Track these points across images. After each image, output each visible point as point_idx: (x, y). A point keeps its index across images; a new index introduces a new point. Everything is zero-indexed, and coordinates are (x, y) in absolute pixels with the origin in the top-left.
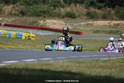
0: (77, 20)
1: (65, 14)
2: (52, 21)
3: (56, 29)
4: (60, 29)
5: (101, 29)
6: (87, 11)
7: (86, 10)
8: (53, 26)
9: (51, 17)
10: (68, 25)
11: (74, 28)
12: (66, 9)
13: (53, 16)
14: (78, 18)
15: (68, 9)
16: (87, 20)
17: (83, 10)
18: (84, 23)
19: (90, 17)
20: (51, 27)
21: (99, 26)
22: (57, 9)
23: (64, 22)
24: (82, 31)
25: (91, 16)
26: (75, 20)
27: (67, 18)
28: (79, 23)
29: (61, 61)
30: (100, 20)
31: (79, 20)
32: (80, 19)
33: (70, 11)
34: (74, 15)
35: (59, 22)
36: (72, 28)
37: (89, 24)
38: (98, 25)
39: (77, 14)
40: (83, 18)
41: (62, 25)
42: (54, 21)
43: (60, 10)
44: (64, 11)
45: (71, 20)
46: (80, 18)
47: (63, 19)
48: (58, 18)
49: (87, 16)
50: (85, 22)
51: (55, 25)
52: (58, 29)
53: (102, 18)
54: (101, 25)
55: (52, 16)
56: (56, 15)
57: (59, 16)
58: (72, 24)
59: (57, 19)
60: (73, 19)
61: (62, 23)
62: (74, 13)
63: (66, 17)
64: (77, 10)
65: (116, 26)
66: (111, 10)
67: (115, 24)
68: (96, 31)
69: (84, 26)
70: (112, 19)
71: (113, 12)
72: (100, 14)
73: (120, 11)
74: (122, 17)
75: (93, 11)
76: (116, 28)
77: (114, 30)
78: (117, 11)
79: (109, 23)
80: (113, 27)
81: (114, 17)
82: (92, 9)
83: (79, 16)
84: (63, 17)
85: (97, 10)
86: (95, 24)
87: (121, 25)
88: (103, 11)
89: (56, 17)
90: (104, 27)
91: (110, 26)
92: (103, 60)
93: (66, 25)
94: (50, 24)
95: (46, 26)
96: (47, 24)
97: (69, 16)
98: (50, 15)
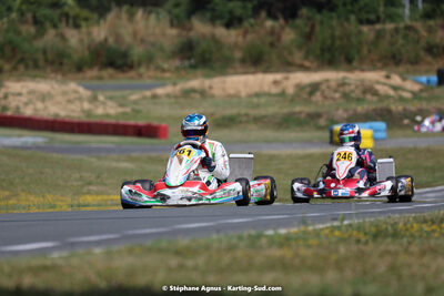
0: (140, 76)
1: (87, 53)
2: (31, 85)
3: (51, 118)
4: (67, 119)
5: (243, 111)
6: (179, 35)
7: (174, 32)
8: (40, 105)
9: (27, 67)
10: (101, 98)
11: (128, 110)
12: (89, 34)
13: (36, 66)
14: (142, 70)
15: (100, 32)
16: (183, 73)
17: (164, 35)
18: (169, 89)
19: (193, 61)
20: (28, 112)
21: (237, 96)
22: (51, 34)
23: (87, 88)
24: (163, 124)
25: (198, 57)
26: (132, 78)
27: (94, 72)
28: (149, 87)
29: (97, 251)
30: (236, 73)
31: (150, 77)
32: (152, 73)
33: (106, 40)
34: (125, 55)
35: (64, 88)
36: (120, 110)
37: (193, 90)
38: (232, 91)
39: (137, 51)
40: (166, 66)
41: (77, 103)
42: (43, 86)
43: (63, 37)
44: (81, 41)
45: (111, 77)
46: (152, 67)
47: (80, 75)
48: (56, 71)
49: (182, 59)
50: (175, 84)
51: (48, 104)
52: (59, 119)
53: (243, 61)
54: (243, 94)
55: (30, 63)
56: (46, 60)
57: (61, 64)
58: (118, 93)
59: (53, 75)
60: (121, 75)
61: (76, 92)
62: (123, 48)
63: (91, 65)
64: (135, 34)
65: (305, 96)
66: (282, 28)
67: (300, 87)
68: (224, 118)
69: (173, 100)
70: (288, 66)
71: (289, 36)
72: (236, 45)
73: (318, 28)
74: (327, 56)
75: (204, 36)
76: (308, 101)
77: (300, 113)
78: (307, 29)
79: (276, 83)
80: (293, 99)
81: (298, 57)
82: (200, 27)
83: (149, 60)
84: (79, 68)
85: (221, 31)
86: (217, 92)
87: (329, 87)
88: (246, 33)
89: (49, 70)
90: (255, 100)
91: (283, 94)
92: (280, 235)
93: (94, 99)
94: (24, 99)
95: (5, 108)
96: (11, 98)
97: (104, 59)
98: (22, 60)
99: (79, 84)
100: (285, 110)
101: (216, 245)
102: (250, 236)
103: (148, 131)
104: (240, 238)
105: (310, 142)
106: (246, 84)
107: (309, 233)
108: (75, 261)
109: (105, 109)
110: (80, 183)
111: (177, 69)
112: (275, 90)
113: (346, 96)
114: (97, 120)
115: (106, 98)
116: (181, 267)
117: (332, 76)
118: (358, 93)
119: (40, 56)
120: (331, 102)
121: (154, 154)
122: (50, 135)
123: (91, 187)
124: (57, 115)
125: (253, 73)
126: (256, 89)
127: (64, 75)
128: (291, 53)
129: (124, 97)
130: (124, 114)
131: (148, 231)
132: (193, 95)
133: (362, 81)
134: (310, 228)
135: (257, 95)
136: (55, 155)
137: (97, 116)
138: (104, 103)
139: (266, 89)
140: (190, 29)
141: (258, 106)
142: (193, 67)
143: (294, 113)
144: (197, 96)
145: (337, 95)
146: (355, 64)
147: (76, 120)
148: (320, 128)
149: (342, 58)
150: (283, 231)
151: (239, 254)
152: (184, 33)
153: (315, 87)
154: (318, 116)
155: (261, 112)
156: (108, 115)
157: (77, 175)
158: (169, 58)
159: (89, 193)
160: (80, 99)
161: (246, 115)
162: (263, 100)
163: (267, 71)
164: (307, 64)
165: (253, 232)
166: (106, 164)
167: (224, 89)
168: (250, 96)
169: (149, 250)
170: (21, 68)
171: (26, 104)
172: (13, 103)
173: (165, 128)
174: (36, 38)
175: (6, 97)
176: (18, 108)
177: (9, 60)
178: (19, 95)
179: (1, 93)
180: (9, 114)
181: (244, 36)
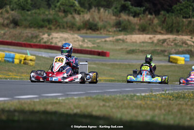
0: (101, 33)
1: (82, 24)
5: (137, 48)
6: (116, 19)
7: (114, 18)
9: (60, 28)
10: (86, 41)
11: (95, 45)
12: (83, 17)
13: (64, 28)
14: (102, 31)
15: (87, 17)
16: (116, 33)
17: (110, 19)
18: (111, 39)
19: (120, 29)
21: (136, 42)
22: (70, 16)
23: (81, 37)
24: (108, 51)
25: (122, 27)
26: (98, 34)
27: (84, 31)
28: (104, 38)
30: (136, 34)
31: (105, 34)
32: (105, 32)
33: (89, 19)
34: (96, 25)
35: (73, 36)
36: (93, 45)
37: (120, 40)
38: (134, 41)
39: (100, 24)
40: (110, 30)
41: (77, 42)
42: (65, 35)
43: (74, 18)
44: (80, 19)
45: (91, 33)
46: (105, 30)
47: (79, 32)
49: (116, 28)
50: (113, 37)
53: (139, 30)
54: (138, 42)
55: (62, 27)
56: (67, 26)
57: (73, 28)
58: (92, 39)
59: (69, 31)
60: (94, 33)
61: (77, 38)
62: (95, 23)
63: (83, 29)
64: (100, 18)
65: (161, 43)
66: (154, 18)
67: (159, 40)
68: (130, 50)
69: (112, 43)
70: (155, 32)
71: (156, 21)
72: (136, 23)
73: (167, 19)
74: (170, 29)
75: (125, 20)
76: (161, 46)
77: (158, 50)
78: (163, 19)
79: (150, 38)
80: (156, 45)
81: (159, 29)
82: (124, 17)
83: (104, 27)
84: (79, 29)
85: (131, 18)
86: (128, 40)
87: (169, 41)
88: (140, 19)
89: (68, 29)
90: (142, 44)
91: (152, 42)
92: (142, 96)
93: (84, 41)
94: (58, 40)
95: (51, 43)
96: (54, 39)
97: (88, 27)
98: (59, 26)
99: (79, 35)
100: (153, 49)
101: (118, 98)
102: (131, 95)
103: (102, 54)
104: (127, 96)
105: (161, 61)
106: (139, 38)
107: (153, 96)
108: (67, 101)
109: (87, 45)
111: (114, 31)
112: (150, 41)
113: (175, 44)
114: (84, 49)
115: (88, 41)
116: (104, 105)
117: (171, 37)
118: (180, 43)
119: (65, 24)
120: (170, 46)
121: (104, 62)
125: (142, 34)
126: (143, 40)
127: (73, 31)
128: (156, 27)
129: (94, 41)
130: (94, 47)
131: (95, 91)
132: (119, 41)
133: (182, 39)
134: (154, 93)
135: (143, 42)
137: (84, 47)
138: (87, 43)
139: (146, 40)
140: (120, 17)
141: (143, 46)
142: (120, 31)
143: (156, 50)
144: (121, 42)
145: (173, 44)
146: (180, 33)
147: (76, 48)
148: (165, 56)
149: (175, 30)
150: (143, 94)
151: (126, 102)
152: (118, 18)
153: (164, 41)
154: (165, 51)
155: (144, 49)
156: (88, 47)
158: (112, 27)
160: (78, 40)
161: (138, 49)
162: (145, 44)
163: (147, 34)
164: (162, 32)
165: (132, 94)
167: (131, 40)
168: (140, 43)
169: (94, 99)
170: (58, 28)
171: (59, 42)
172: (54, 41)
173: (109, 53)
174: (64, 17)
175: (52, 39)
176: (56, 43)
177: (54, 25)
178: (57, 38)
179: (50, 37)
180: (53, 45)
181: (140, 20)
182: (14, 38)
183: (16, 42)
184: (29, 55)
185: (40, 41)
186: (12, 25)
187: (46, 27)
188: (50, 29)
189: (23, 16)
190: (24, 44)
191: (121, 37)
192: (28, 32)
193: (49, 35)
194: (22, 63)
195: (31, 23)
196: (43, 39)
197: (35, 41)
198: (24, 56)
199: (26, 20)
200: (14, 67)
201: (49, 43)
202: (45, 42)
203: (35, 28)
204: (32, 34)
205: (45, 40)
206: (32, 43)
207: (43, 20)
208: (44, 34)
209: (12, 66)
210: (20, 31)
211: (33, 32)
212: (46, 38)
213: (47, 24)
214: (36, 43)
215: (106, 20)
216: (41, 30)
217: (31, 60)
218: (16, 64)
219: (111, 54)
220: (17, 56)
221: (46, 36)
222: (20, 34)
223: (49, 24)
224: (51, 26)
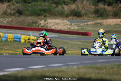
0: (84, 19)
1: (69, 12)
2: (54, 21)
3: (59, 30)
4: (63, 30)
5: (112, 29)
6: (95, 8)
7: (93, 7)
8: (56, 26)
9: (53, 16)
10: (73, 24)
11: (80, 28)
12: (70, 7)
13: (56, 15)
14: (84, 17)
15: (73, 6)
16: (95, 18)
17: (91, 8)
18: (91, 23)
19: (98, 15)
20: (53, 28)
21: (110, 25)
22: (60, 7)
23: (69, 22)
24: (90, 32)
25: (100, 14)
26: (81, 19)
27: (71, 17)
28: (86, 22)
30: (110, 19)
32: (87, 18)
33: (75, 9)
34: (80, 13)
35: (63, 21)
36: (78, 28)
37: (98, 23)
38: (109, 24)
39: (83, 12)
40: (91, 16)
41: (66, 26)
42: (57, 21)
43: (63, 8)
44: (68, 9)
45: (76, 19)
46: (87, 17)
47: (67, 18)
48: (61, 17)
49: (95, 14)
50: (93, 21)
51: (58, 26)
52: (61, 30)
53: (112, 15)
54: (112, 24)
55: (54, 15)
57: (62, 15)
58: (77, 23)
59: (60, 18)
60: (78, 18)
61: (66, 23)
62: (79, 11)
64: (83, 8)
69: (92, 26)
72: (110, 10)
75: (102, 8)
82: (101, 6)
83: (86, 14)
84: (67, 16)
85: (106, 7)
86: (105, 24)
89: (59, 16)
90: (115, 26)
93: (71, 25)
94: (52, 24)
95: (47, 27)
96: (49, 24)
97: (74, 14)
98: (52, 14)
99: (67, 21)
103: (85, 34)
106: (113, 22)
109: (74, 27)
110: (67, 48)
111: (94, 17)
114: (72, 30)
115: (74, 24)
119: (57, 13)
121: (87, 40)
122: (59, 34)
123: (70, 49)
124: (61, 29)
125: (115, 19)
126: (116, 23)
127: (63, 18)
129: (79, 25)
130: (79, 29)
132: (98, 24)
136: (60, 40)
138: (73, 26)
139: (118, 23)
140: (98, 6)
142: (98, 17)
144: (99, 25)
147: (66, 30)
155: (117, 29)
156: (75, 29)
157: (66, 45)
158: (91, 14)
159: (69, 50)
160: (67, 24)
161: (113, 30)
162: (117, 26)
166: (74, 43)
167: (107, 23)
170: (52, 16)
171: (53, 26)
172: (49, 25)
173: (90, 33)
174: (56, 8)
175: (47, 24)
176: (50, 27)
177: (48, 14)
178: (51, 23)
179: (46, 23)
180: (48, 28)
181: (113, 8)
182: (19, 24)
183: (21, 26)
184: (32, 36)
185: (38, 25)
186: (17, 14)
187: (43, 15)
188: (46, 16)
189: (25, 7)
190: (27, 28)
191: (99, 21)
192: (30, 19)
193: (45, 21)
194: (27, 42)
195: (32, 13)
196: (41, 24)
197: (35, 25)
198: (28, 37)
199: (27, 10)
200: (21, 45)
201: (45, 27)
202: (42, 26)
203: (34, 16)
204: (32, 20)
205: (42, 25)
206: (33, 27)
207: (40, 10)
208: (41, 20)
209: (19, 44)
210: (24, 18)
211: (33, 19)
212: (43, 23)
213: (43, 13)
214: (36, 27)
215: (87, 9)
216: (39, 17)
217: (33, 40)
218: (22, 43)
219: (92, 34)
220: (23, 37)
221: (43, 22)
222: (23, 21)
223: (45, 13)
224: (46, 14)
